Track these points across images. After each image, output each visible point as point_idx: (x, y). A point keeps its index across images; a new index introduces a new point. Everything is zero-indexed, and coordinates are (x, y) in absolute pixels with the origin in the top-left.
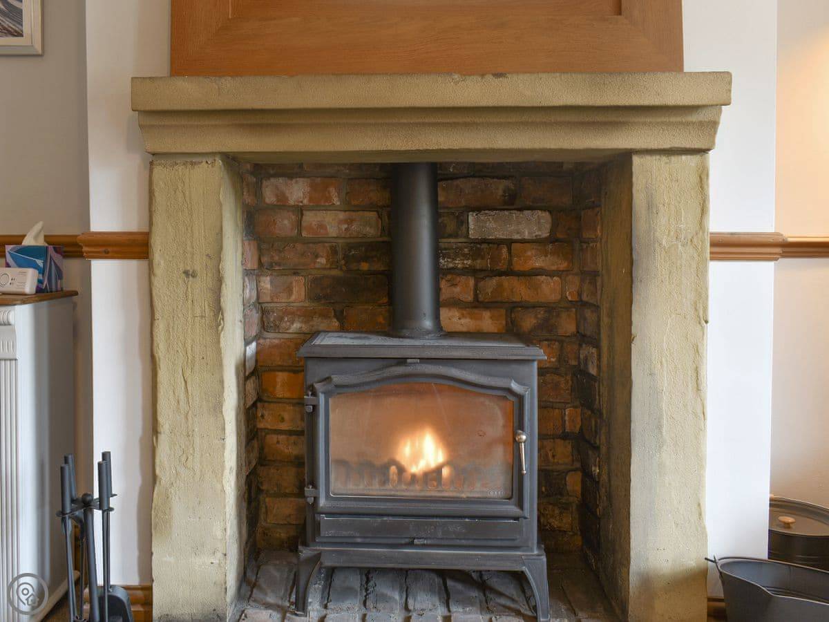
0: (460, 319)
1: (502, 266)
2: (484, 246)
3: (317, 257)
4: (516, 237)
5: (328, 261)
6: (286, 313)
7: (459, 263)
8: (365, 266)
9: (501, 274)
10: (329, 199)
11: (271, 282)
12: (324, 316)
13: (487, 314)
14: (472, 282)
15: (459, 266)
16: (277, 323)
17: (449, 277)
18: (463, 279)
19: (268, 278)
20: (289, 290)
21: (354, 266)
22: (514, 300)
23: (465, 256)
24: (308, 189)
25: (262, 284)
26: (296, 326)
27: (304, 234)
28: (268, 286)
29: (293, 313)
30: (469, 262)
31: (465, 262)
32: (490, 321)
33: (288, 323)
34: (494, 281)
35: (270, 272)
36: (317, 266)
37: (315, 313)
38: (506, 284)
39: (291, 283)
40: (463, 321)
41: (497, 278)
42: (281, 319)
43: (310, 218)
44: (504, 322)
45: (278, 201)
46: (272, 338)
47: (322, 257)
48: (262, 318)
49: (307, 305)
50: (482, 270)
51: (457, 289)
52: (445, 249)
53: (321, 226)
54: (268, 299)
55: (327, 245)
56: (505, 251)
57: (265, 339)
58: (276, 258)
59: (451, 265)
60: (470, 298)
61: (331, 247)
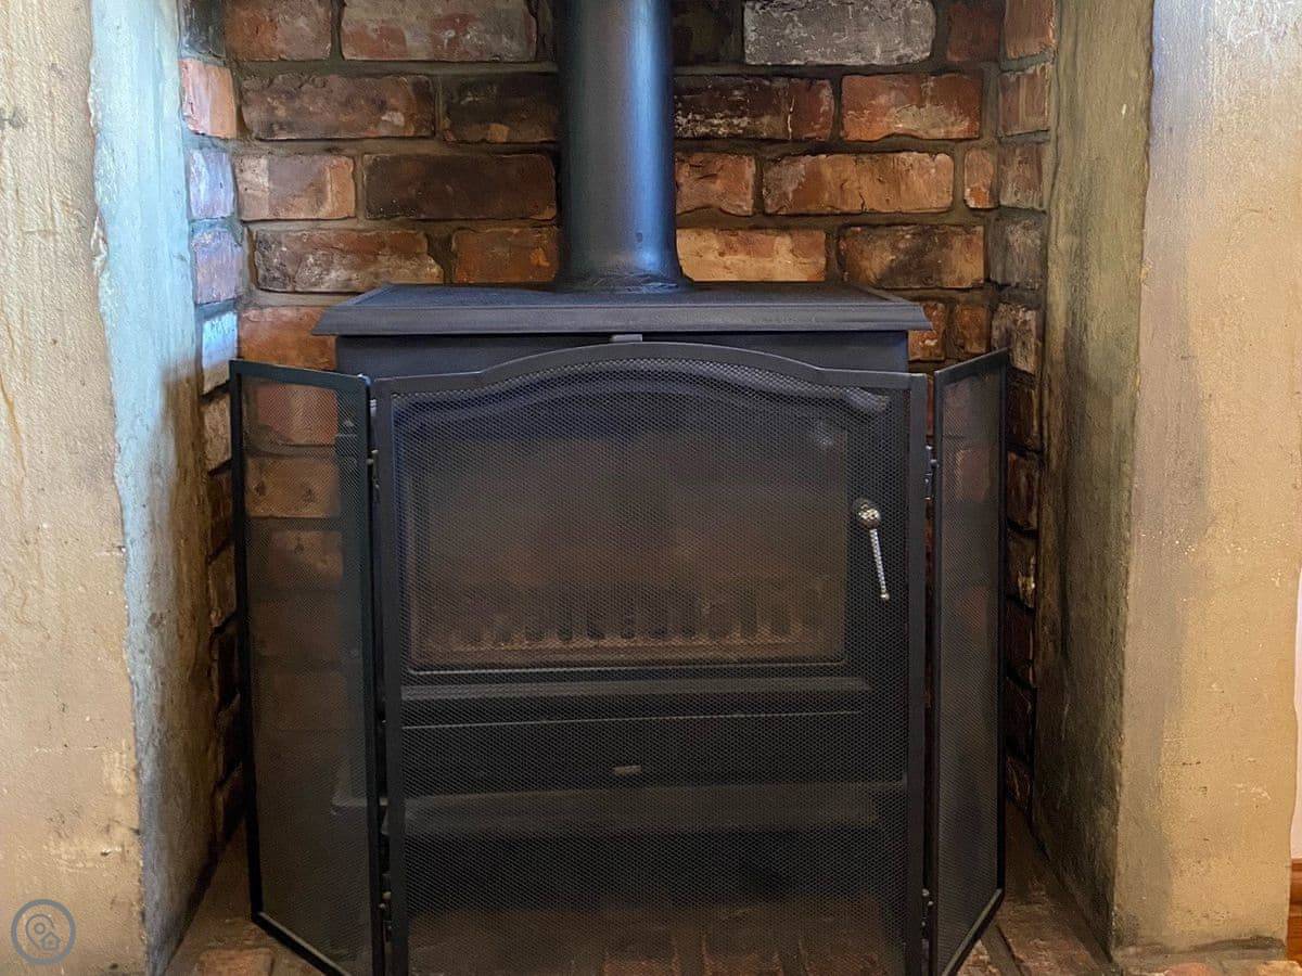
0: (722, 254)
1: (819, 131)
2: (780, 83)
3: (382, 107)
4: (854, 60)
5: (409, 118)
6: (311, 245)
7: (720, 125)
8: (500, 133)
9: (817, 149)
11: (271, 170)
12: (405, 251)
13: (783, 243)
14: (749, 170)
15: (722, 131)
16: (290, 270)
17: (698, 158)
18: (730, 161)
19: (264, 162)
20: (319, 192)
21: (473, 133)
22: (846, 209)
23: (736, 109)
25: (248, 176)
26: (336, 276)
27: (349, 53)
28: (264, 181)
29: (327, 246)
30: (744, 122)
31: (735, 122)
32: (788, 259)
33: (317, 271)
34: (803, 164)
35: (267, 147)
36: (384, 132)
37: (382, 245)
38: (828, 172)
39: (321, 172)
40: (729, 259)
41: (809, 158)
42: (299, 260)
43: (362, 13)
44: (823, 261)
46: (279, 309)
47: (396, 110)
48: (251, 259)
49: (360, 226)
50: (771, 141)
51: (717, 186)
52: (691, 91)
53: (391, 33)
54: (265, 214)
56: (826, 94)
57: (261, 308)
58: (281, 113)
59: (703, 130)
60: (747, 206)
61: (417, 86)
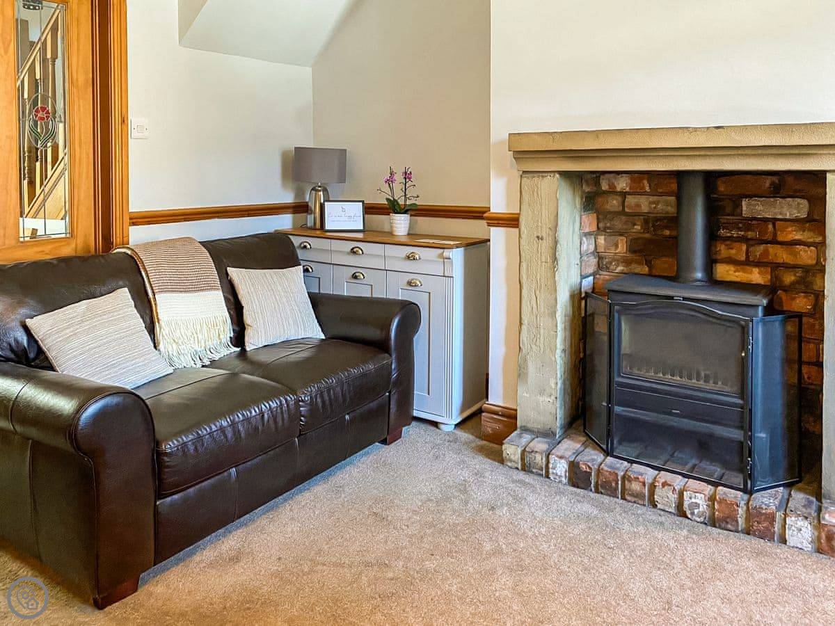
0: (735, 272)
1: (769, 237)
2: (754, 222)
3: (635, 224)
4: (780, 217)
5: (642, 227)
6: (614, 260)
7: (735, 233)
8: (667, 232)
9: (767, 242)
10: (643, 187)
11: (605, 240)
12: (640, 263)
13: (756, 270)
14: (744, 247)
15: (735, 235)
16: (608, 266)
17: (728, 243)
18: (737, 245)
19: (603, 237)
20: (617, 246)
21: (659, 232)
22: (778, 262)
23: (740, 229)
24: (629, 181)
25: (599, 240)
26: (620, 268)
27: (627, 210)
28: (603, 242)
29: (618, 260)
30: (742, 233)
31: (740, 233)
32: (758, 275)
33: (615, 266)
34: (762, 247)
35: (604, 233)
36: (634, 231)
37: (633, 261)
38: (771, 250)
39: (618, 241)
40: (737, 274)
41: (764, 245)
42: (611, 263)
43: (631, 200)
44: (769, 277)
45: (610, 188)
46: (605, 275)
48: (598, 262)
49: (627, 255)
50: (751, 239)
51: (733, 252)
52: (724, 223)
53: (638, 206)
54: (603, 251)
55: (642, 217)
56: (770, 226)
57: (600, 275)
58: (608, 225)
59: (729, 235)
60: (743, 258)
61: (644, 219)
